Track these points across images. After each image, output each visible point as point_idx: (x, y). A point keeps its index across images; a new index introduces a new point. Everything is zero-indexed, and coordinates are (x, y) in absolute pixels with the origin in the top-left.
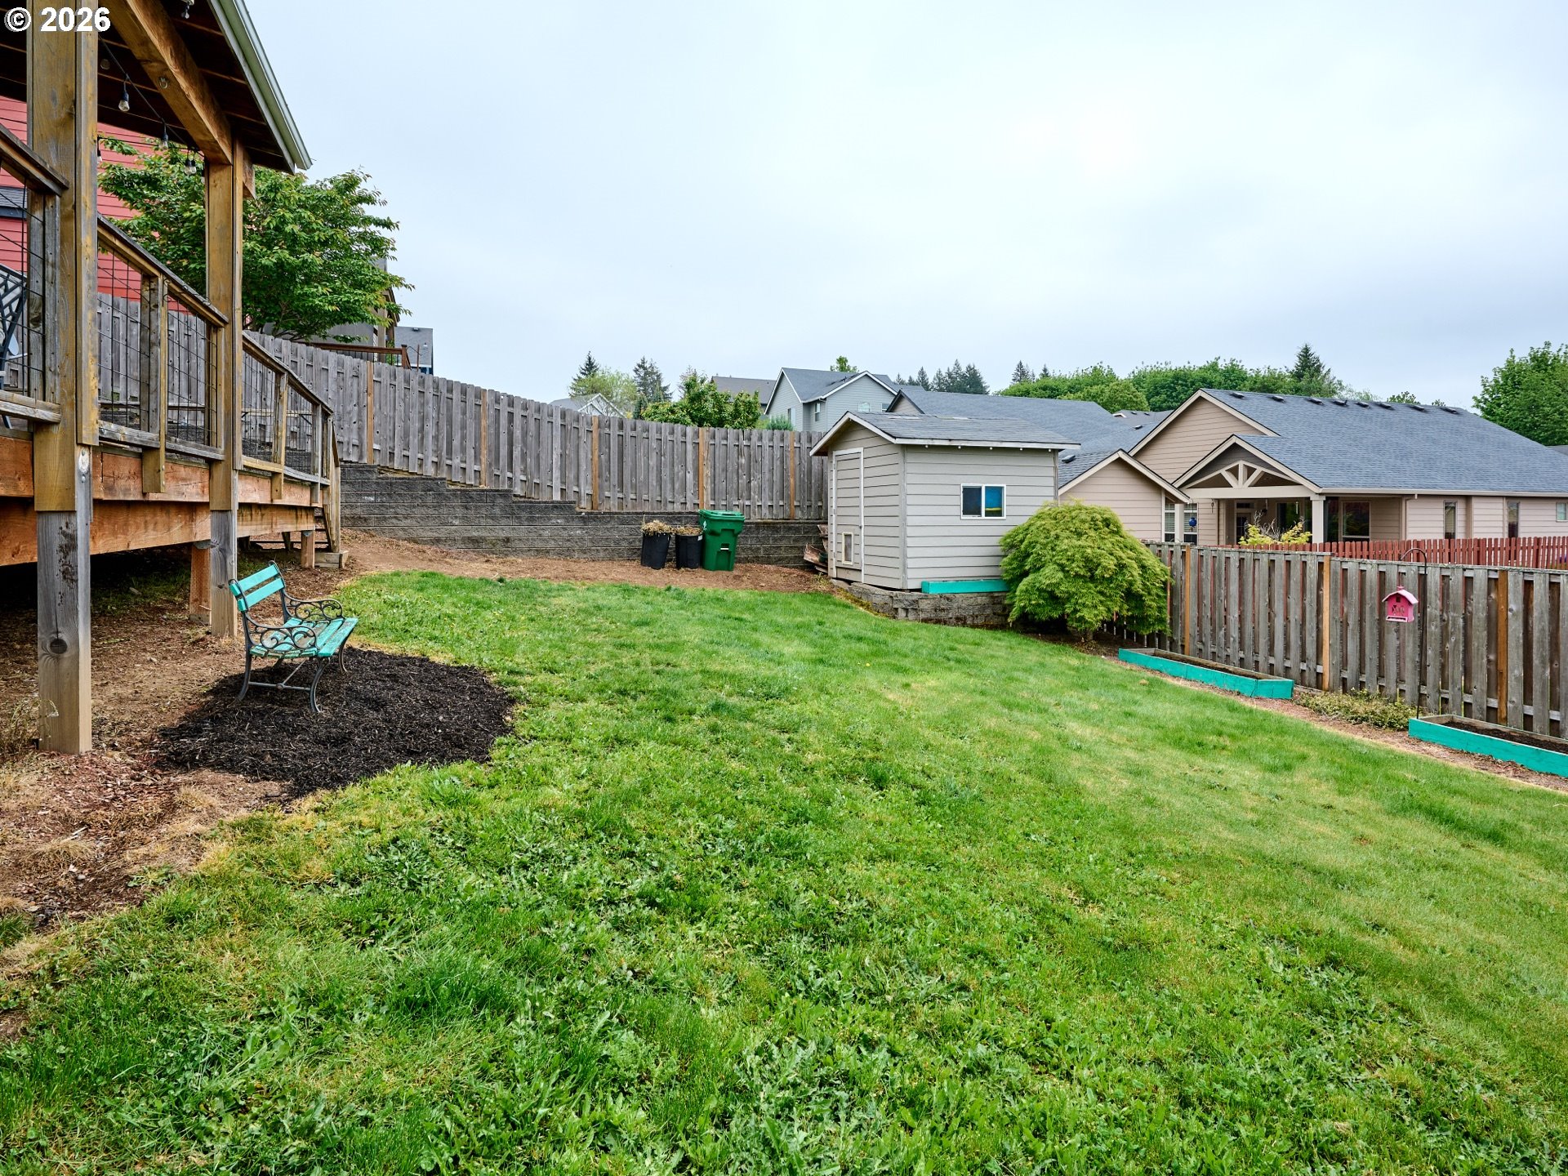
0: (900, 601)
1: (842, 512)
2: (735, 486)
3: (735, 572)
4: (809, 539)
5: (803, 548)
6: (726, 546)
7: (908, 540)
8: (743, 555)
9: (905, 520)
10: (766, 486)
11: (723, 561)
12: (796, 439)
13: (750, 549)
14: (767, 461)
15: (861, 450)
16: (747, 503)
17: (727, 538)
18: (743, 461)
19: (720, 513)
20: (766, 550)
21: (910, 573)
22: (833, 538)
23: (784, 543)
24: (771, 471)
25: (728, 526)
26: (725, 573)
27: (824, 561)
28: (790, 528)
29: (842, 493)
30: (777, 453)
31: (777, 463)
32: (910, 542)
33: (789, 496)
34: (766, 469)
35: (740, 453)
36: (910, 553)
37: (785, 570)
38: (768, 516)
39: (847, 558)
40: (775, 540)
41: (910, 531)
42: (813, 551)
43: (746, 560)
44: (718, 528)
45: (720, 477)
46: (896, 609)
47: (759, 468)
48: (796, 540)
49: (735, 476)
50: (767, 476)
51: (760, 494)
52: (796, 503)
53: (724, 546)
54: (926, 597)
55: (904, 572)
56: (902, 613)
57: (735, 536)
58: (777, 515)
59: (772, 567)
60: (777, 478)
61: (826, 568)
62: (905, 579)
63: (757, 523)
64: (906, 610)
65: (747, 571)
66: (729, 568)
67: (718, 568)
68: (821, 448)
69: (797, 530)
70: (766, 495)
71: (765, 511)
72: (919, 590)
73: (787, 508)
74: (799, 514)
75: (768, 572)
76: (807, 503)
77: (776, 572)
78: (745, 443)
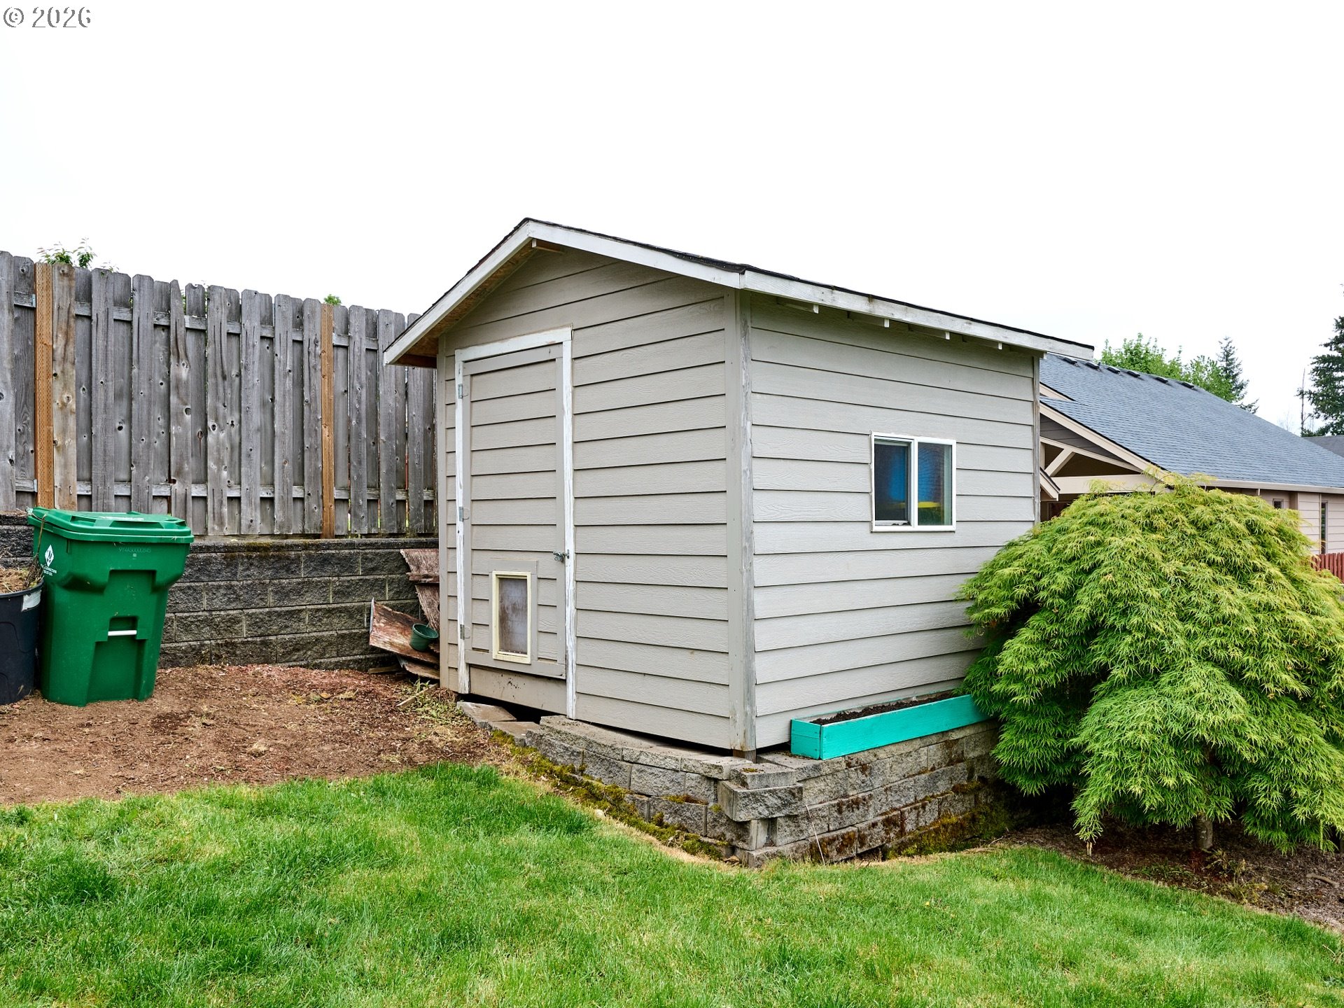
0: (756, 798)
1: (486, 513)
2: (158, 444)
3: (162, 703)
4: (378, 586)
5: (364, 611)
6: (132, 622)
7: (758, 597)
8: (186, 642)
9: (749, 537)
10: (254, 443)
11: (117, 670)
12: (338, 324)
13: (208, 622)
14: (254, 377)
15: (563, 335)
16: (197, 491)
17: (131, 598)
18: (183, 372)
19: (104, 521)
20: (255, 623)
21: (765, 701)
22: (457, 586)
23: (308, 602)
24: (269, 406)
25: (135, 560)
26: (125, 709)
27: (429, 648)
28: (325, 561)
29: (487, 463)
30: (286, 359)
31: (285, 385)
32: (763, 603)
33: (319, 474)
34: (253, 398)
35: (172, 351)
36: (763, 636)
37: (316, 676)
38: (260, 527)
39: (507, 643)
40: (283, 594)
41: (763, 571)
42: (390, 618)
43: (197, 656)
44: (97, 567)
45: (109, 414)
46: (744, 826)
47: (231, 395)
48: (341, 593)
49: (158, 413)
50: (256, 417)
51: (236, 465)
52: (337, 494)
53: (116, 622)
54: (815, 774)
55: (749, 698)
56: (758, 834)
57: (160, 590)
58: (287, 523)
59: (276, 673)
60: (284, 423)
61: (435, 667)
62: (751, 720)
63: (229, 549)
64: (770, 823)
65: (201, 693)
66: (138, 690)
67: (96, 694)
68: (419, 344)
69: (346, 564)
70: (253, 469)
71: (251, 513)
72: (784, 748)
73: (312, 504)
74: (345, 521)
75: (267, 691)
76: (368, 494)
77: (292, 687)
78: (188, 321)
